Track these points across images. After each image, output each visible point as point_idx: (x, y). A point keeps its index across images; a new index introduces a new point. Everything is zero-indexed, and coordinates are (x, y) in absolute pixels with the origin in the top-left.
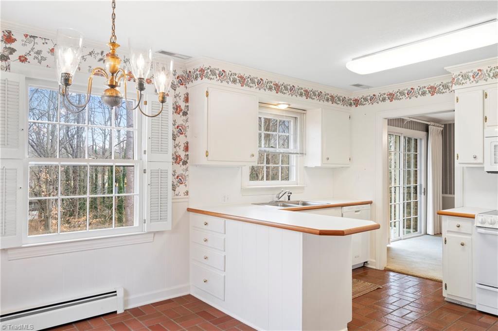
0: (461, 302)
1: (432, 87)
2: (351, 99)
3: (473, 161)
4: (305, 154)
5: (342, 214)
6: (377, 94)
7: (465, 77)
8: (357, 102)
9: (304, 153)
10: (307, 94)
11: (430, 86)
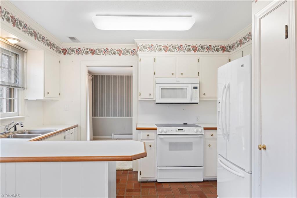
0: (147, 180)
1: (119, 50)
2: (60, 48)
3: (149, 97)
4: (26, 89)
5: (65, 137)
6: (82, 48)
7: (145, 47)
8: (65, 52)
9: (25, 87)
10: (35, 35)
11: (118, 50)
